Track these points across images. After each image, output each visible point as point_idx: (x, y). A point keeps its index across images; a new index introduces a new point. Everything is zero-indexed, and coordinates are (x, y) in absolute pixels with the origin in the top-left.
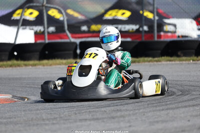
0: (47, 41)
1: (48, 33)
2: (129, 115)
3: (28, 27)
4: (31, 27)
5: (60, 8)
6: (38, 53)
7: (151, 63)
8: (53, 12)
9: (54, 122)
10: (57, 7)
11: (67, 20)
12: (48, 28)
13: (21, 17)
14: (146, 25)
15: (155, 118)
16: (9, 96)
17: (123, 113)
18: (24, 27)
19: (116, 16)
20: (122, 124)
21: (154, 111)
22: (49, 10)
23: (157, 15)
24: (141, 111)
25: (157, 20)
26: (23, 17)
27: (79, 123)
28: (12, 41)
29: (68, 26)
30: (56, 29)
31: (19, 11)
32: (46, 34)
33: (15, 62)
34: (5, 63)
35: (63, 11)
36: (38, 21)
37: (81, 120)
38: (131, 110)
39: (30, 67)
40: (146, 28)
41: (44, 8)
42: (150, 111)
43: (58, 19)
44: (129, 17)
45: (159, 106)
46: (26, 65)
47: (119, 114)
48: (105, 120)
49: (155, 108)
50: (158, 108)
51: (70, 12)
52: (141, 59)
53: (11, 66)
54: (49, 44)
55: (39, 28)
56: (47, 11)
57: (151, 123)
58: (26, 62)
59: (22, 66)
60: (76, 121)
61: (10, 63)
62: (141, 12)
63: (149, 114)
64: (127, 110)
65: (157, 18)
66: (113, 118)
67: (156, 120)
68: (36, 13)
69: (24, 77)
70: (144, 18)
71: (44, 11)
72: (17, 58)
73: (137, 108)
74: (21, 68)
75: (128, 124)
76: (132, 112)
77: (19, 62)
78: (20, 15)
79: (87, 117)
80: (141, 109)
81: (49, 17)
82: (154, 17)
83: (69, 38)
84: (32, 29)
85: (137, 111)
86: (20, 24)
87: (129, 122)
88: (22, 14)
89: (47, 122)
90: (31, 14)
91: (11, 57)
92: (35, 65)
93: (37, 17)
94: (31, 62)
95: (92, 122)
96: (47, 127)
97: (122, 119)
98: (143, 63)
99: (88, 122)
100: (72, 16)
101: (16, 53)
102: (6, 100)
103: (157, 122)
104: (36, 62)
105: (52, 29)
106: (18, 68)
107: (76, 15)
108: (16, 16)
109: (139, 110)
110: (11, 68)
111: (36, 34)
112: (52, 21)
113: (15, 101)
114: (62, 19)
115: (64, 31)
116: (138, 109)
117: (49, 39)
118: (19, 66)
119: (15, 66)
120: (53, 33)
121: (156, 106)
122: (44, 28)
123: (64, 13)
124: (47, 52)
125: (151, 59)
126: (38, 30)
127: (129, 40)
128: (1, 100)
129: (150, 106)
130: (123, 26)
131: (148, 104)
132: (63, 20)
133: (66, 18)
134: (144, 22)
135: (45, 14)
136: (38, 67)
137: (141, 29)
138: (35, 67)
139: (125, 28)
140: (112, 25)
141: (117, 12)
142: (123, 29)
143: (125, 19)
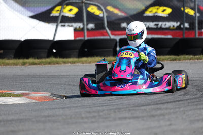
0: (86, 38)
1: (88, 30)
2: (170, 114)
3: (67, 24)
4: (70, 24)
5: (99, 4)
6: (77, 50)
7: (192, 61)
8: (92, 9)
9: (93, 120)
10: (97, 4)
11: (107, 17)
12: (87, 25)
13: (60, 13)
14: (187, 22)
15: (196, 117)
17: (163, 112)
18: (63, 24)
19: (156, 13)
20: (162, 123)
21: (195, 109)
22: (88, 7)
23: (198, 12)
24: (181, 109)
25: (199, 17)
26: (62, 14)
27: (118, 122)
28: (51, 38)
29: (108, 22)
30: (95, 26)
31: (58, 8)
32: (86, 31)
33: (54, 59)
34: (44, 60)
35: (103, 8)
36: (78, 18)
37: (120, 119)
38: (171, 109)
39: (70, 64)
40: (187, 25)
41: (84, 4)
42: (191, 110)
43: (98, 16)
44: (169, 14)
45: (200, 104)
46: (65, 63)
47: (159, 112)
48: (145, 118)
49: (195, 107)
50: (199, 107)
51: (109, 8)
52: (182, 57)
53: (50, 63)
54: (88, 41)
55: (79, 25)
56: (86, 8)
57: (192, 122)
58: (65, 60)
60: (115, 120)
61: (48, 60)
62: (182, 9)
63: (190, 113)
64: (167, 109)
65: (198, 15)
66: (153, 116)
67: (197, 118)
68: (75, 10)
69: (63, 74)
70: (185, 15)
71: (84, 7)
72: (55, 55)
73: (177, 106)
74: (60, 65)
75: (168, 123)
76: (172, 110)
77: (58, 60)
79: (127, 115)
80: (181, 107)
81: (89, 13)
82: (195, 13)
83: (109, 35)
84: (72, 26)
85: (177, 110)
86: (59, 21)
87: (169, 120)
88: (61, 11)
89: (86, 120)
90: (70, 11)
91: (50, 54)
92: (74, 62)
93: (76, 14)
94: (70, 60)
95: (132, 121)
96: (86, 126)
97: (162, 117)
98: (184, 61)
99: (128, 121)
100: (112, 12)
101: (54, 51)
102: (45, 98)
103: (198, 121)
104: (75, 59)
105: (91, 26)
106: (57, 65)
107: (116, 11)
109: (179, 108)
110: (49, 66)
111: (75, 30)
112: (92, 17)
113: (54, 99)
114: (101, 15)
115: (104, 28)
117: (88, 36)
118: (58, 63)
119: (54, 64)
120: (92, 29)
121: (197, 105)
122: (84, 24)
123: (104, 10)
124: (86, 50)
125: (191, 56)
126: (78, 27)
127: (169, 37)
128: (39, 98)
129: (190, 104)
130: (164, 23)
131: (189, 103)
132: (103, 17)
133: (105, 14)
134: (185, 19)
135: (84, 11)
136: (78, 64)
137: (182, 26)
138: (75, 65)
139: (165, 25)
140: (153, 22)
141: (158, 9)
142: (163, 26)
143: (165, 15)
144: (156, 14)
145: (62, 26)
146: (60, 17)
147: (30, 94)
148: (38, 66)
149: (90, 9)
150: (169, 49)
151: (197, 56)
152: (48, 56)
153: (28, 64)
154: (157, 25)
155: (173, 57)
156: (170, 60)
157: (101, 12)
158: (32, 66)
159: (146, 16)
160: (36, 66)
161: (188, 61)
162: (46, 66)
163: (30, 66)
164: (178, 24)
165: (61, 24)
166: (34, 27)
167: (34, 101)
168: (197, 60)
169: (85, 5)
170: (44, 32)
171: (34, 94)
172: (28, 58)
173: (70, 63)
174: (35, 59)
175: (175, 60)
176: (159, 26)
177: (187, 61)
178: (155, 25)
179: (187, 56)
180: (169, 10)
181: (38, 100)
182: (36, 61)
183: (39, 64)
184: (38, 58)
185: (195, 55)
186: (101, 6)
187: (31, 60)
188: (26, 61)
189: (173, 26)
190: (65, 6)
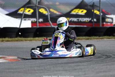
0: (38, 27)
1: (39, 22)
3: (27, 19)
5: (46, 7)
6: (33, 33)
7: (98, 40)
8: (42, 10)
10: (44, 7)
11: (50, 15)
12: (39, 19)
14: (95, 18)
16: (16, 58)
18: (25, 19)
23: (102, 13)
25: (102, 15)
28: (18, 27)
29: (50, 18)
30: (43, 20)
31: (22, 9)
33: (20, 39)
34: (14, 39)
35: (47, 9)
36: (33, 15)
39: (28, 41)
40: (95, 20)
41: (37, 7)
43: (45, 14)
46: (26, 40)
52: (92, 37)
53: (17, 41)
55: (34, 20)
58: (26, 39)
59: (24, 41)
61: (16, 39)
62: (93, 11)
65: (101, 14)
68: (32, 11)
69: (25, 47)
70: (94, 14)
71: (37, 9)
72: (20, 36)
77: (22, 39)
81: (39, 13)
83: (51, 25)
84: (30, 20)
88: (24, 11)
91: (17, 36)
92: (31, 40)
93: (32, 13)
94: (29, 39)
98: (93, 40)
101: (20, 34)
102: (14, 59)
104: (32, 39)
105: (41, 20)
106: (22, 42)
107: (55, 12)
110: (17, 42)
111: (32, 22)
112: (41, 15)
113: (19, 60)
114: (47, 14)
115: (48, 21)
118: (22, 41)
119: (20, 41)
120: (41, 22)
122: (37, 19)
123: (48, 11)
124: (38, 33)
125: (98, 37)
127: (85, 26)
128: (11, 59)
132: (48, 15)
133: (49, 14)
134: (94, 16)
135: (37, 11)
136: (33, 41)
137: (92, 21)
138: (31, 41)
139: (83, 20)
140: (76, 18)
141: (79, 10)
142: (82, 21)
143: (83, 14)
144: (78, 14)
145: (24, 20)
146: (23, 15)
147: (5, 57)
148: (11, 42)
149: (40, 10)
150: (85, 33)
151: (101, 37)
152: (16, 37)
153: (5, 41)
154: (78, 20)
155: (87, 37)
156: (86, 40)
157: (47, 12)
158: (7, 42)
159: (72, 14)
160: (9, 42)
161: (96, 40)
162: (15, 42)
163: (6, 42)
164: (90, 19)
165: (24, 19)
166: (8, 20)
167: (8, 61)
168: (101, 40)
170: (14, 23)
171: (8, 58)
172: (5, 38)
173: (29, 40)
174: (9, 38)
175: (88, 39)
176: (80, 20)
177: (95, 40)
178: (77, 20)
179: (95, 37)
180: (85, 11)
181: (10, 61)
182: (10, 39)
183: (11, 41)
184: (10, 38)
186: (47, 8)
187: (7, 39)
188: (4, 39)
189: (88, 20)
190: (26, 9)
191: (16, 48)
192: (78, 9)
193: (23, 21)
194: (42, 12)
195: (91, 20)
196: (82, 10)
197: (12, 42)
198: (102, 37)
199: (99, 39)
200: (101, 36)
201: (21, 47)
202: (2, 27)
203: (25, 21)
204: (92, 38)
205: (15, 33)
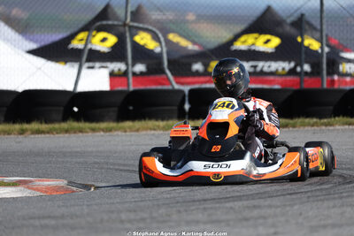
0: (132, 88)
1: (134, 74)
2: (275, 215)
3: (97, 65)
4: (104, 64)
5: (154, 29)
6: (116, 109)
7: (315, 128)
9: (141, 225)
10: (150, 27)
12: (133, 65)
13: (86, 45)
14: (307, 63)
15: (320, 220)
16: (62, 183)
17: (263, 212)
18: (91, 64)
20: (261, 230)
21: (318, 208)
22: (136, 34)
23: (327, 45)
24: (296, 207)
25: (328, 54)
26: (89, 46)
28: (70, 88)
29: (169, 61)
30: (148, 68)
31: (82, 35)
33: (75, 125)
34: (57, 126)
35: (160, 35)
36: (116, 54)
37: (189, 223)
38: (278, 207)
39: (102, 133)
40: (307, 68)
41: (127, 29)
43: (152, 51)
44: (277, 48)
45: (327, 200)
46: (93, 130)
47: (256, 213)
48: (232, 223)
49: (320, 204)
50: (326, 204)
51: (173, 37)
52: (299, 121)
53: (67, 131)
54: (135, 92)
55: (119, 66)
56: (132, 36)
57: (314, 229)
58: (94, 125)
59: (87, 132)
61: (64, 125)
62: (299, 39)
63: (310, 213)
64: (270, 206)
65: (326, 50)
66: (246, 219)
67: (322, 222)
68: (112, 40)
69: (90, 150)
70: (303, 49)
71: (128, 35)
72: (77, 117)
73: (288, 203)
74: (85, 134)
75: (272, 230)
76: (279, 209)
77: (82, 125)
78: (83, 42)
79: (200, 217)
80: (295, 204)
81: (136, 46)
82: (322, 48)
83: (171, 84)
84: (106, 67)
85: (288, 209)
86: (84, 58)
87: (273, 225)
88: (88, 41)
89: (129, 226)
91: (68, 115)
92: (110, 130)
93: (114, 47)
94: (103, 125)
97: (261, 221)
98: (302, 128)
100: (176, 45)
101: (76, 109)
102: (57, 189)
103: (325, 227)
104: (112, 125)
105: (140, 68)
106: (80, 134)
107: (184, 43)
108: (77, 44)
110: (67, 135)
111: (112, 75)
112: (141, 53)
113: (73, 191)
114: (158, 50)
115: (163, 72)
116: (290, 205)
117: (134, 86)
118: (81, 131)
119: (75, 132)
120: (142, 74)
121: (322, 200)
122: (127, 64)
123: (162, 39)
124: (131, 108)
125: (315, 120)
126: (116, 70)
127: (277, 87)
128: (48, 189)
129: (311, 199)
130: (268, 64)
131: (309, 197)
133: (165, 49)
134: (303, 56)
135: (128, 40)
136: (116, 133)
137: (299, 69)
138: (111, 133)
139: (269, 67)
140: (248, 61)
141: (256, 38)
142: (266, 69)
143: (270, 51)
144: (253, 48)
145: (89, 68)
146: (86, 52)
147: (31, 181)
148: (47, 135)
151: (325, 120)
152: (64, 119)
153: (29, 132)
154: (255, 67)
158: (37, 136)
159: (235, 50)
160: (43, 136)
161: (309, 128)
162: (61, 135)
163: (32, 136)
164: (292, 64)
165: (87, 65)
166: (40, 69)
167: (39, 194)
168: (324, 128)
169: (130, 31)
170: (57, 77)
171: (38, 183)
172: (29, 121)
173: (103, 130)
174: (41, 123)
175: (285, 126)
176: (258, 69)
177: (306, 128)
178: (252, 66)
179: (307, 120)
180: (276, 41)
181: (46, 192)
182: (44, 127)
183: (48, 133)
184: (46, 122)
185: (321, 118)
186: (158, 32)
187: (35, 126)
188: (26, 126)
189: (283, 69)
190: (94, 33)
191: (64, 154)
192: (256, 35)
193: (85, 71)
194: (142, 43)
195: (295, 67)
196: (268, 37)
197: (52, 136)
198: (329, 120)
199: (318, 126)
200: (326, 118)
201: (79, 150)
202: (20, 90)
203: (91, 70)
204: (298, 124)
205: (62, 108)
